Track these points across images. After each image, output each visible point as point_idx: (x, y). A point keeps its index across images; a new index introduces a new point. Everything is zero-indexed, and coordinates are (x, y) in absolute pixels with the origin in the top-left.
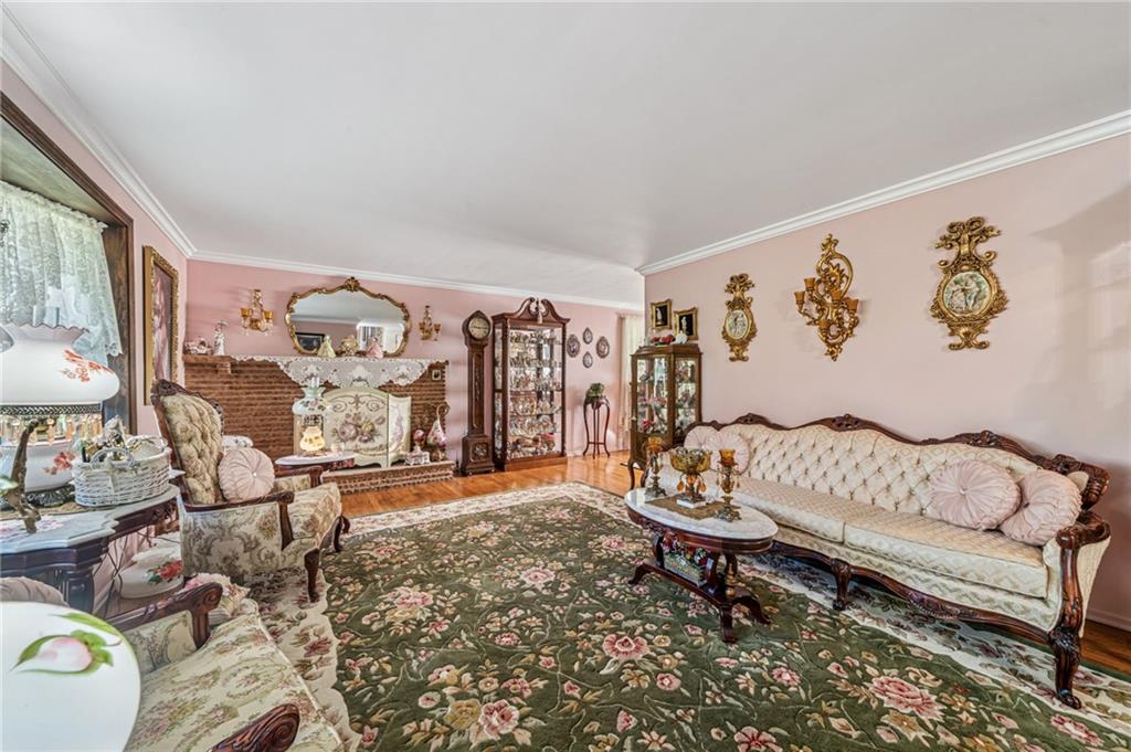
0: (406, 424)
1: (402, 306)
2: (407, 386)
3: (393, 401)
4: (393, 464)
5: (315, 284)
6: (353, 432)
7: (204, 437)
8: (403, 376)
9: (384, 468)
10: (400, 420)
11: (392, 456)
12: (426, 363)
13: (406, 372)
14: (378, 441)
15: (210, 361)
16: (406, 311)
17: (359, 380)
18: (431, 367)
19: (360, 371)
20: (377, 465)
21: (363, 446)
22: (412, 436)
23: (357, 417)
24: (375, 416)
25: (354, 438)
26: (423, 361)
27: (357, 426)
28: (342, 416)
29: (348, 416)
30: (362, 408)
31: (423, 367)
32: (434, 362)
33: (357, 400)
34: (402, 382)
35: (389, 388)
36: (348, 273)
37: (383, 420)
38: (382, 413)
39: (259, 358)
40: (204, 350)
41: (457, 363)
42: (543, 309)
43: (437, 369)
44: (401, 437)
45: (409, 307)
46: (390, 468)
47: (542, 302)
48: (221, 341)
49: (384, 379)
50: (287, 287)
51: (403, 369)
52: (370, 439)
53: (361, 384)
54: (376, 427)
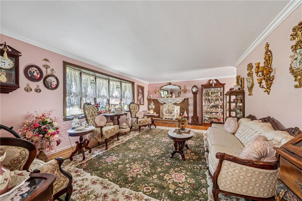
0: (179, 112)
1: (179, 86)
2: (179, 103)
3: (175, 106)
4: (176, 119)
5: (164, 85)
6: (168, 112)
7: (134, 109)
8: (178, 101)
9: (174, 120)
10: (177, 111)
11: (175, 118)
12: (183, 99)
13: (179, 100)
14: (173, 114)
15: (150, 99)
16: (180, 87)
17: (170, 102)
18: (185, 99)
19: (170, 101)
20: (173, 119)
21: (170, 115)
22: (180, 114)
23: (169, 109)
24: (172, 109)
25: (168, 113)
26: (182, 98)
27: (169, 111)
28: (166, 109)
29: (167, 109)
30: (170, 107)
31: (182, 99)
32: (185, 98)
33: (169, 106)
34: (178, 103)
35: (175, 104)
36: (169, 82)
37: (173, 110)
38: (173, 109)
39: (155, 99)
40: (149, 98)
41: (191, 98)
42: (215, 82)
43: (186, 100)
44: (177, 114)
45: (181, 87)
46: (175, 120)
47: (215, 80)
48: (151, 96)
49: (174, 102)
50: (160, 86)
51: (178, 100)
52: (171, 114)
53: (170, 103)
54: (172, 111)
